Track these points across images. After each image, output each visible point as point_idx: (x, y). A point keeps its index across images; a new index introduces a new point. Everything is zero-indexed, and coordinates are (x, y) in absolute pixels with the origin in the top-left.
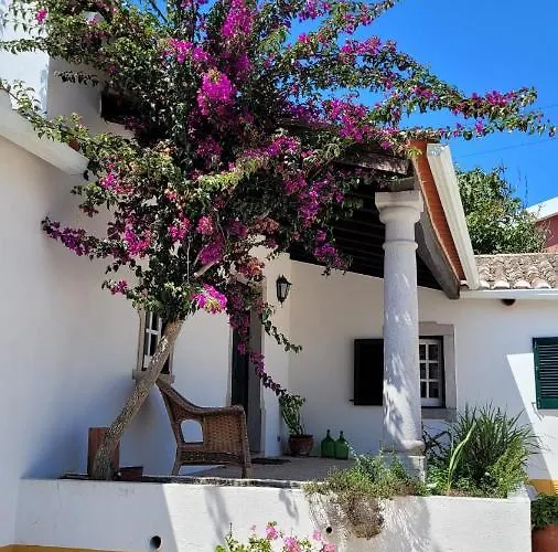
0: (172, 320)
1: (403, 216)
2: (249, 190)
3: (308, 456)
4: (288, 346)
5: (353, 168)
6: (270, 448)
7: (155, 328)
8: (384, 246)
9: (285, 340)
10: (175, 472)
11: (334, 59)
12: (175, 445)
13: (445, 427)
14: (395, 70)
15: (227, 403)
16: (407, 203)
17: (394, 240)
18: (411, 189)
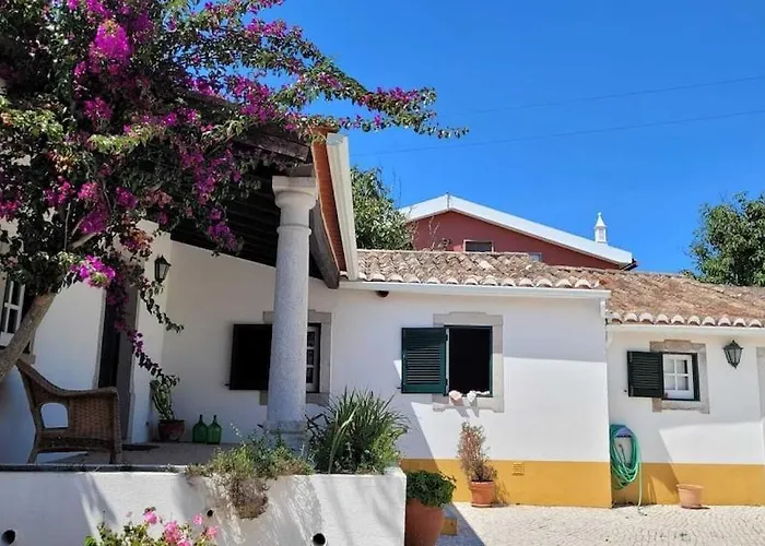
0: (43, 292)
1: (298, 201)
2: (141, 159)
3: (177, 441)
4: (170, 326)
5: (253, 149)
6: (138, 434)
7: (15, 302)
8: (279, 230)
9: (167, 319)
10: (33, 458)
11: (239, 36)
12: (33, 430)
13: (321, 410)
14: (299, 56)
15: (95, 384)
16: (302, 189)
17: (290, 225)
18: (309, 176)
